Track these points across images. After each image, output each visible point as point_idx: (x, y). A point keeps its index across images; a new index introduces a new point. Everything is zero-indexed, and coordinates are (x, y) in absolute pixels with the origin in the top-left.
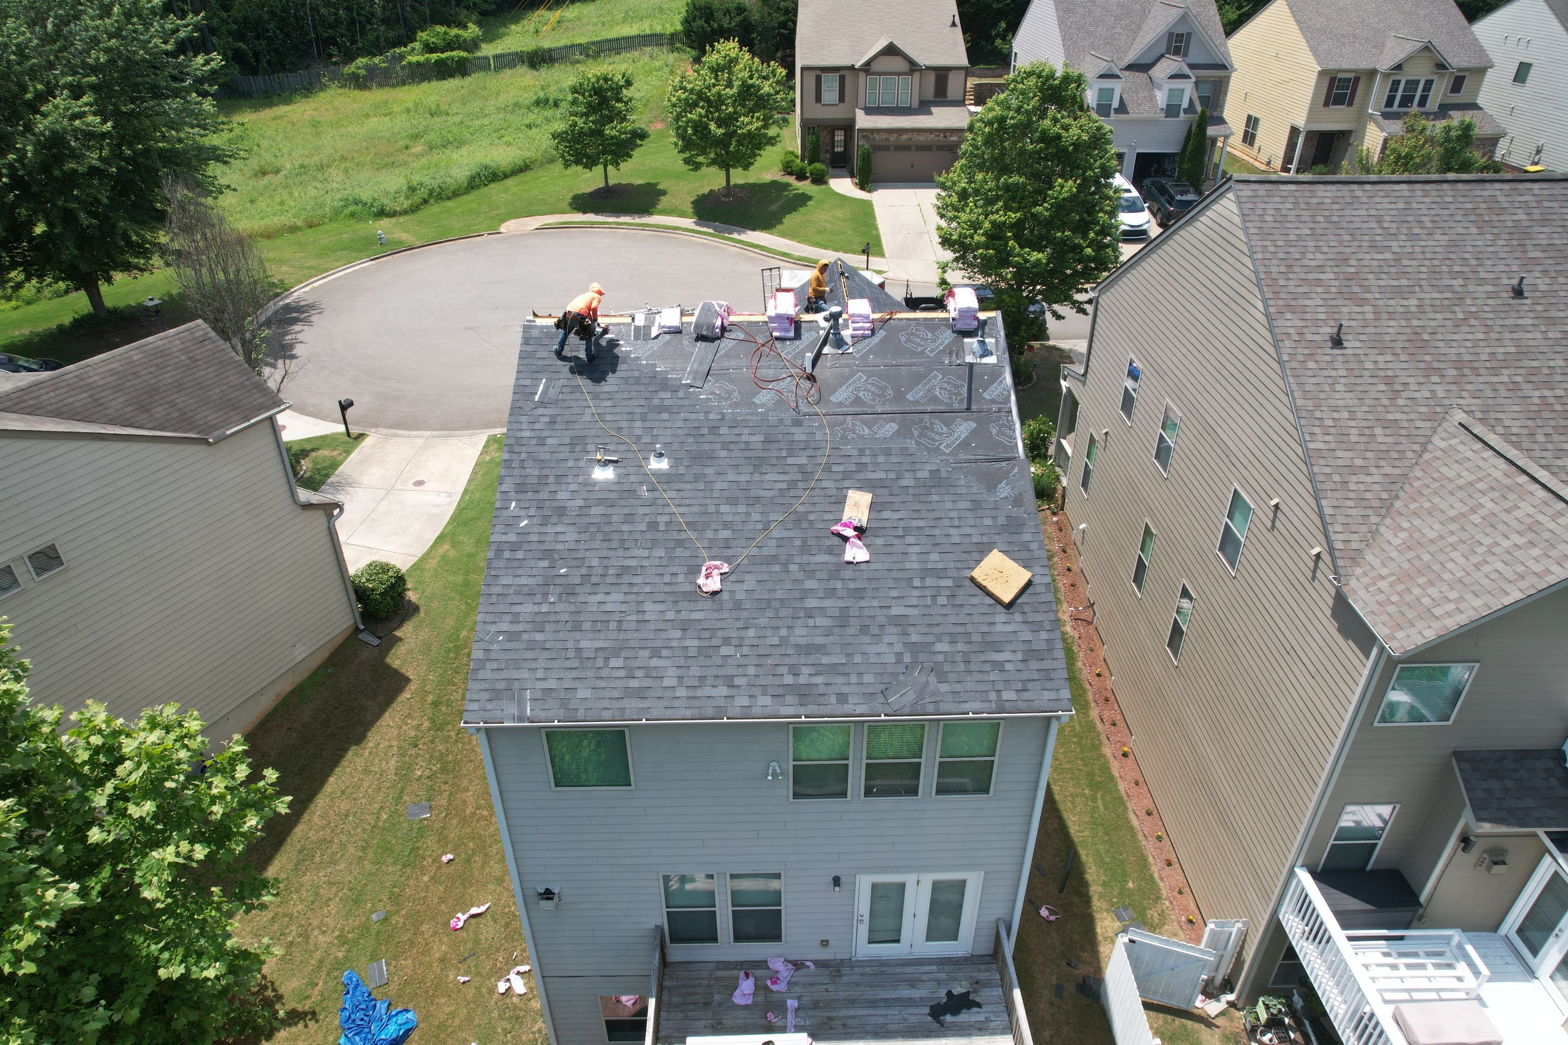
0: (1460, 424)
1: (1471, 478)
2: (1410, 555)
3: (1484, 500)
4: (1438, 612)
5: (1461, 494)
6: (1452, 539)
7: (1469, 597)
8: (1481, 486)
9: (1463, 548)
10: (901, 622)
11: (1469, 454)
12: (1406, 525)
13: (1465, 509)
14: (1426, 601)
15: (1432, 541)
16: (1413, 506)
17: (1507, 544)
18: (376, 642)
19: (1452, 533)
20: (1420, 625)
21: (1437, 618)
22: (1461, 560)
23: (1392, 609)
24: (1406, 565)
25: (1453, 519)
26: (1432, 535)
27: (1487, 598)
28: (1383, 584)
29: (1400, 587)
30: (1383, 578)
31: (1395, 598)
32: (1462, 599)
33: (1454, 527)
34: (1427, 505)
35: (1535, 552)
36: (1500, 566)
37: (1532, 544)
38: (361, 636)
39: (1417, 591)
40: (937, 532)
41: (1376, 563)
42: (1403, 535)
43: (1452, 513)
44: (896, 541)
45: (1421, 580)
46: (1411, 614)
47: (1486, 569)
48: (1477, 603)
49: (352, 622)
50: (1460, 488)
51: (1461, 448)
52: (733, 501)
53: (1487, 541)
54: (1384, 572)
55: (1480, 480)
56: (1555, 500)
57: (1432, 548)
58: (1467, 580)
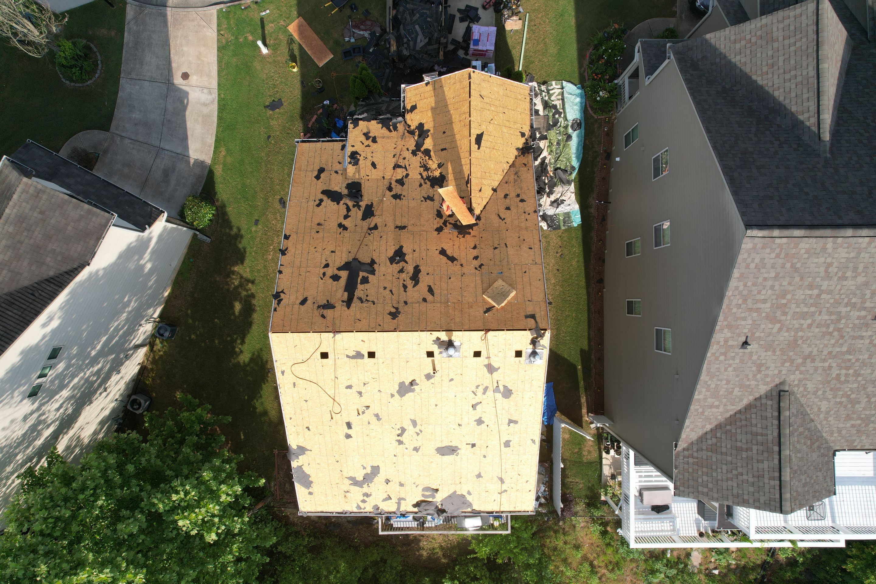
0: (780, 393)
1: (760, 431)
2: (710, 454)
3: (755, 448)
4: (700, 489)
5: (749, 436)
6: (729, 458)
7: (715, 490)
8: (760, 438)
9: (730, 466)
11: (769, 416)
12: (719, 435)
13: (745, 447)
14: (700, 480)
15: (722, 453)
16: (728, 427)
17: (745, 477)
19: (731, 455)
20: (691, 490)
21: (698, 492)
22: (724, 471)
23: (686, 475)
24: (705, 458)
25: (737, 448)
26: (724, 450)
27: (720, 496)
28: (691, 460)
29: (695, 467)
30: (693, 458)
32: (711, 490)
33: (734, 452)
34: (733, 431)
35: (751, 489)
36: (735, 485)
37: (753, 484)
39: (700, 473)
41: (695, 448)
42: (714, 440)
43: (739, 445)
45: (705, 470)
46: (691, 483)
47: (730, 483)
50: (752, 432)
51: (769, 409)
53: (740, 470)
54: (695, 454)
55: (762, 435)
56: (778, 470)
57: (719, 457)
58: (719, 482)
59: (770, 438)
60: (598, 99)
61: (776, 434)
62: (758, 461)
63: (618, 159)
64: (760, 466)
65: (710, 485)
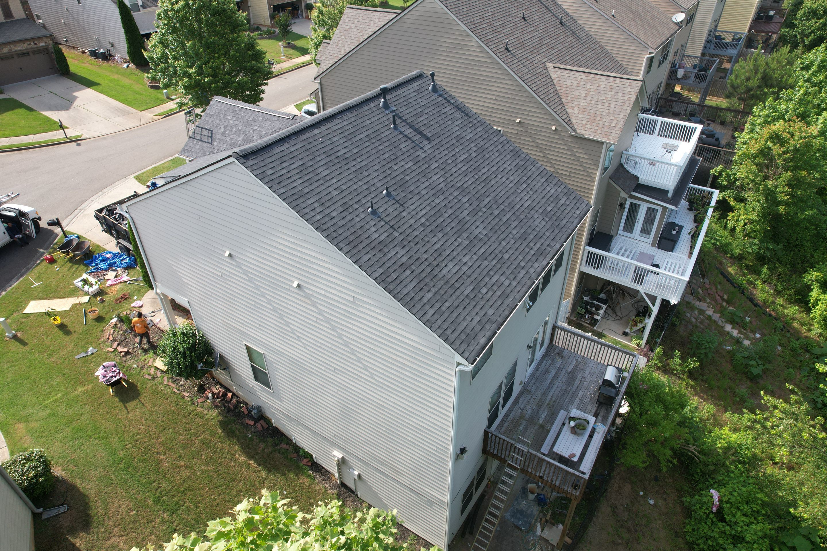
0: (554, 67)
1: (577, 82)
2: (586, 113)
3: (589, 87)
4: (613, 125)
5: (579, 88)
6: (593, 102)
7: (617, 116)
8: (582, 83)
9: (599, 103)
11: (568, 75)
12: (573, 105)
13: (586, 92)
14: (606, 124)
15: (587, 106)
16: (569, 99)
17: (610, 96)
18: (63, 509)
19: (591, 101)
20: (612, 131)
21: (615, 127)
22: (602, 107)
24: (588, 117)
25: (586, 97)
26: (585, 104)
27: (622, 114)
28: (588, 126)
29: (594, 124)
30: (586, 124)
31: (596, 128)
32: (615, 117)
33: (589, 98)
34: (572, 96)
35: (620, 94)
36: (615, 103)
37: (616, 92)
38: (45, 516)
39: (600, 122)
41: (578, 121)
42: (576, 109)
43: (584, 95)
45: (598, 119)
46: (606, 130)
47: (612, 106)
48: (621, 116)
49: (30, 514)
50: (577, 86)
51: (563, 74)
53: (603, 98)
54: (584, 122)
55: (580, 81)
57: (590, 108)
58: (611, 112)
59: (583, 77)
61: (582, 74)
62: (599, 87)
64: (603, 86)
65: (612, 118)
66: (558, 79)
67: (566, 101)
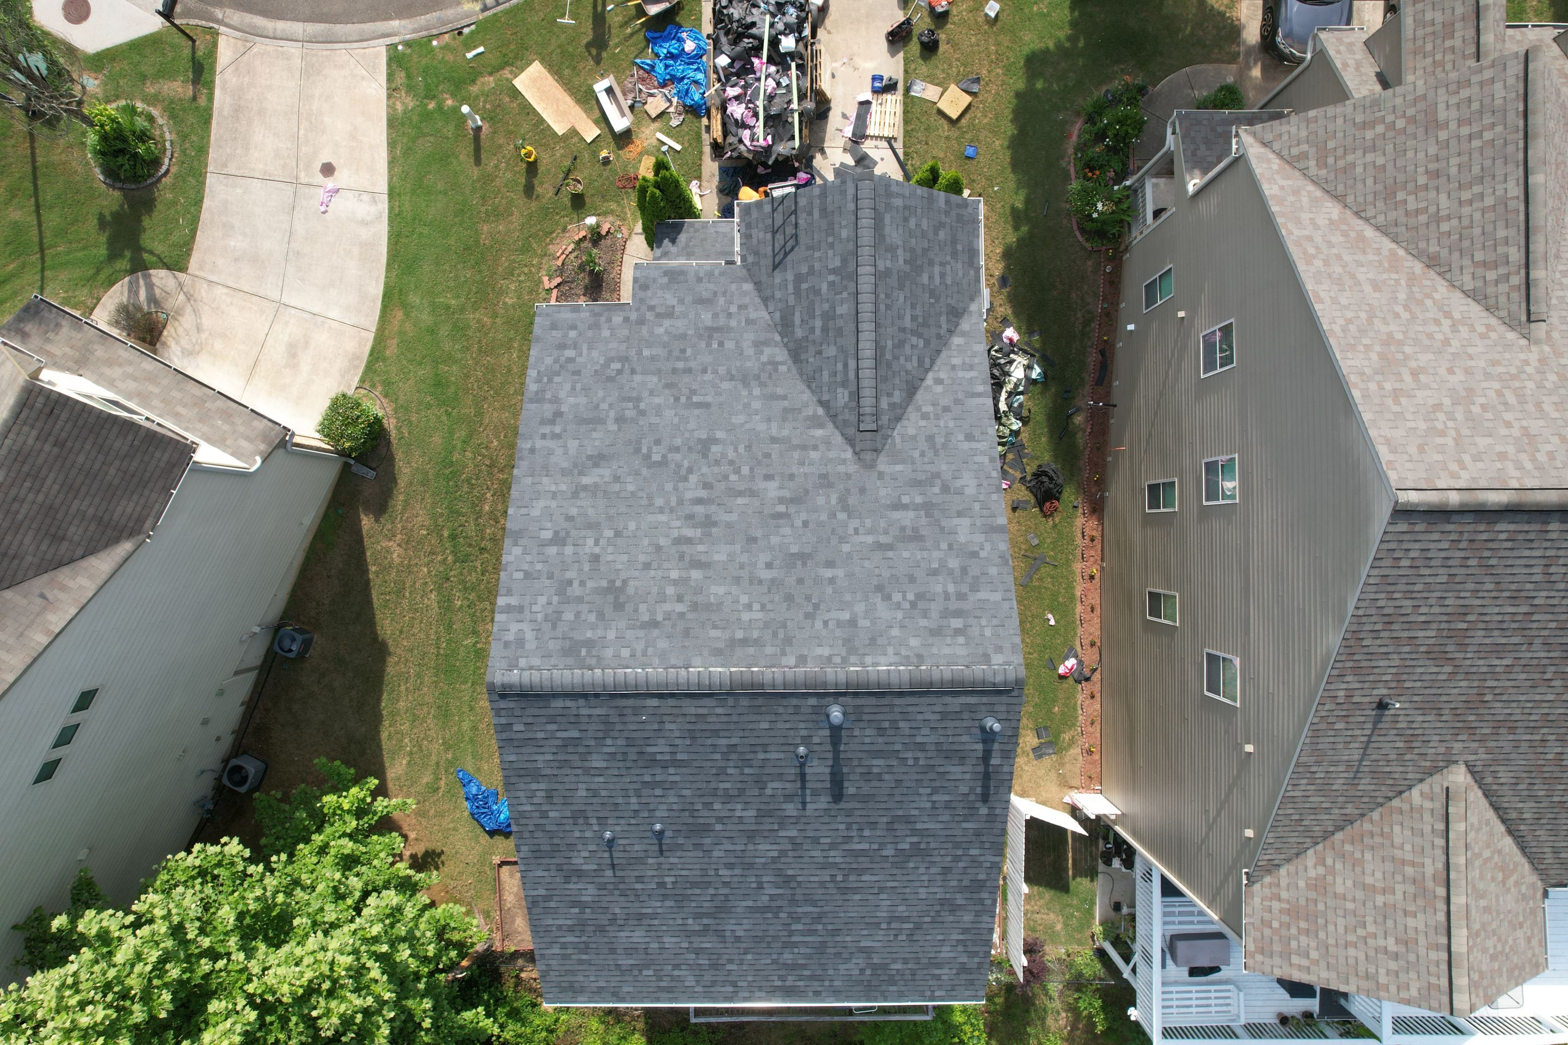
0: (1447, 788)
1: (1409, 857)
2: (1312, 895)
3: (1399, 888)
4: (1295, 959)
5: (1389, 866)
6: (1350, 906)
7: (1323, 964)
8: (1409, 870)
9: (1352, 921)
10: (867, 951)
11: (1427, 829)
12: (1329, 861)
13: (1380, 885)
14: (1294, 944)
15: (1335, 896)
16: (1348, 847)
17: (1381, 942)
19: (1354, 900)
20: (1277, 960)
21: (1291, 965)
22: (1341, 929)
23: (1267, 932)
24: (1302, 902)
25: (1364, 887)
26: (1340, 889)
27: (1333, 975)
28: (1276, 905)
29: (1285, 919)
30: (1279, 900)
31: (1276, 925)
32: (1317, 962)
33: (1360, 895)
34: (1358, 855)
35: (1393, 965)
36: (1362, 956)
37: (1396, 957)
39: (1294, 931)
40: (908, 890)
41: (1283, 883)
42: (1321, 870)
43: (1369, 881)
44: (870, 897)
45: (1303, 925)
46: (1277, 947)
47: (1352, 952)
48: (1324, 975)
50: (1393, 859)
51: (1427, 817)
52: (730, 866)
53: (1371, 928)
54: (1284, 895)
55: (1413, 864)
56: (1445, 932)
57: (1330, 903)
58: (1331, 949)
59: (1429, 871)
60: (1095, 215)
61: (1440, 865)
62: (1406, 913)
63: (1131, 327)
64: (1411, 922)
65: (1314, 955)
66: (1406, 807)
67: (1337, 844)
